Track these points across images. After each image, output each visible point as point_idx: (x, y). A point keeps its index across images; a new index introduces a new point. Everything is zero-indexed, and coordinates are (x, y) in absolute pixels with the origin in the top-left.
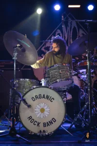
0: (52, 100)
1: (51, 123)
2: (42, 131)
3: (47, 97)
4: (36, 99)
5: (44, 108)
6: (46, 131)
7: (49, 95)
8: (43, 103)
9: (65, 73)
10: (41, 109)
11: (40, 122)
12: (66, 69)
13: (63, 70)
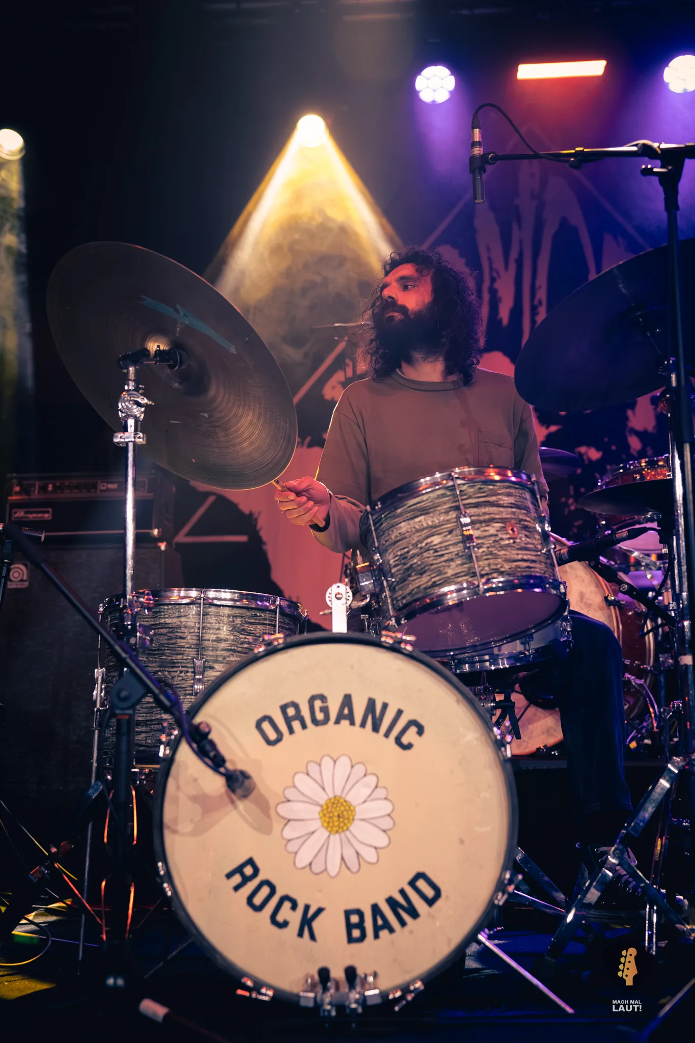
0: (411, 736)
1: (403, 909)
2: (337, 973)
3: (374, 716)
4: (291, 731)
5: (347, 799)
6: (366, 976)
7: (387, 701)
8: (344, 763)
9: (502, 539)
10: (330, 805)
11: (323, 906)
12: (510, 509)
13: (487, 517)
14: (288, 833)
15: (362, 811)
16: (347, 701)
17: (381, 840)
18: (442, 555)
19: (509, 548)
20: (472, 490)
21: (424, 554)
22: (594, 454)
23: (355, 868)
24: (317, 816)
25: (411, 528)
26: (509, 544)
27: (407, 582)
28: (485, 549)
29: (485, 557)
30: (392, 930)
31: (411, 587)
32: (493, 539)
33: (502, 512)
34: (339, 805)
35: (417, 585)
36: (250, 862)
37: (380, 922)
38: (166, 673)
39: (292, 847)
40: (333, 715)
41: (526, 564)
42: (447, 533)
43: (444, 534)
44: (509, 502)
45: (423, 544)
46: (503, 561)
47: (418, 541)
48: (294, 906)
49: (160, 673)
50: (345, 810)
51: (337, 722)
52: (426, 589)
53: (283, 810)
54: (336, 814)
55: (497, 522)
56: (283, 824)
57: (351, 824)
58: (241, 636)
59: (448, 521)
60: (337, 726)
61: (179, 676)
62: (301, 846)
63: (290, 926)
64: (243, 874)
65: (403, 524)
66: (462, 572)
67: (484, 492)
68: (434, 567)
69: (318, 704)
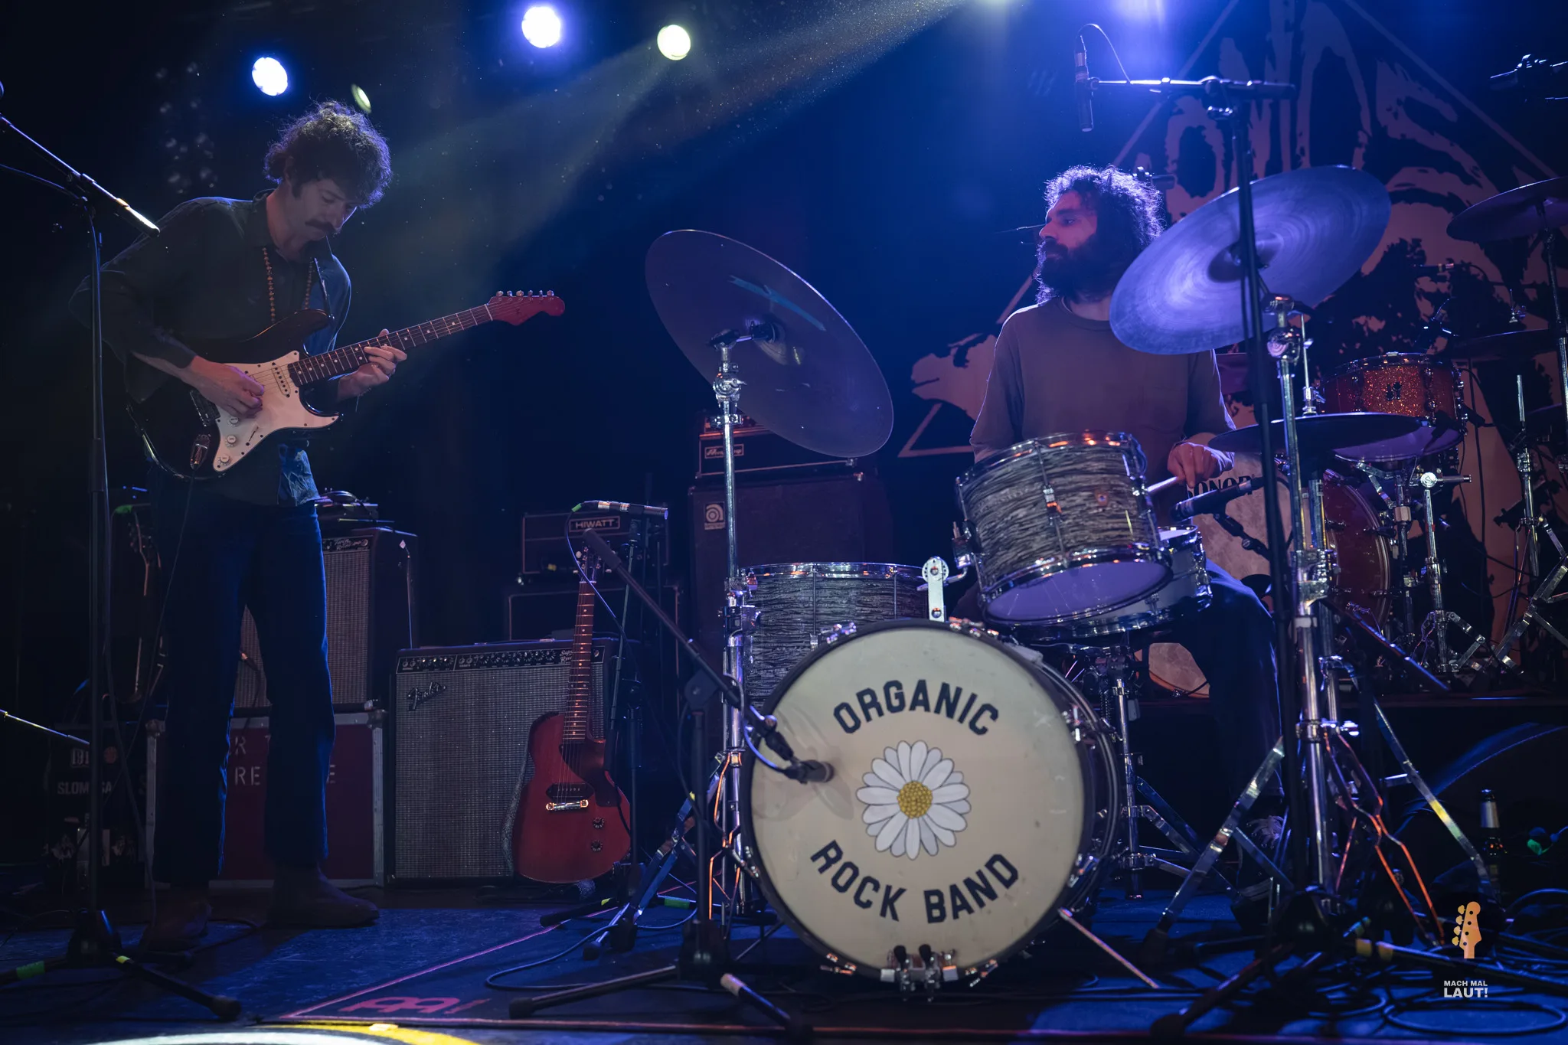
0: (985, 720)
1: (981, 890)
2: (912, 950)
3: (948, 701)
4: (868, 718)
5: (924, 784)
6: (943, 953)
7: (960, 686)
8: (920, 748)
9: (1090, 509)
10: (908, 790)
11: (903, 887)
12: (1099, 476)
13: (1073, 486)
14: (869, 817)
15: (938, 796)
16: (922, 687)
17: (959, 824)
18: (1027, 529)
19: (1097, 518)
20: (1058, 458)
21: (1010, 528)
22: (1376, 325)
23: (933, 851)
24: (896, 801)
25: (997, 501)
26: (1098, 513)
27: (995, 557)
28: (1070, 521)
29: (1070, 529)
30: (970, 911)
31: (999, 562)
32: (1080, 509)
33: (1090, 480)
34: (916, 790)
35: (1004, 560)
36: (834, 845)
37: (959, 903)
38: (784, 649)
39: (872, 831)
40: (908, 700)
41: (1117, 533)
42: (1032, 506)
43: (1029, 507)
44: (1100, 467)
45: (1009, 518)
46: (1091, 532)
47: (1004, 515)
48: (877, 887)
49: (778, 649)
50: (923, 795)
51: (912, 708)
52: (1012, 564)
53: (863, 795)
54: (914, 798)
55: (1084, 491)
56: (863, 810)
57: (929, 808)
58: (857, 608)
59: (1033, 493)
60: (912, 712)
61: (797, 652)
62: (882, 829)
63: (873, 906)
64: (827, 857)
65: (989, 497)
66: (1048, 545)
67: (1071, 459)
68: (1019, 541)
69: (893, 690)
